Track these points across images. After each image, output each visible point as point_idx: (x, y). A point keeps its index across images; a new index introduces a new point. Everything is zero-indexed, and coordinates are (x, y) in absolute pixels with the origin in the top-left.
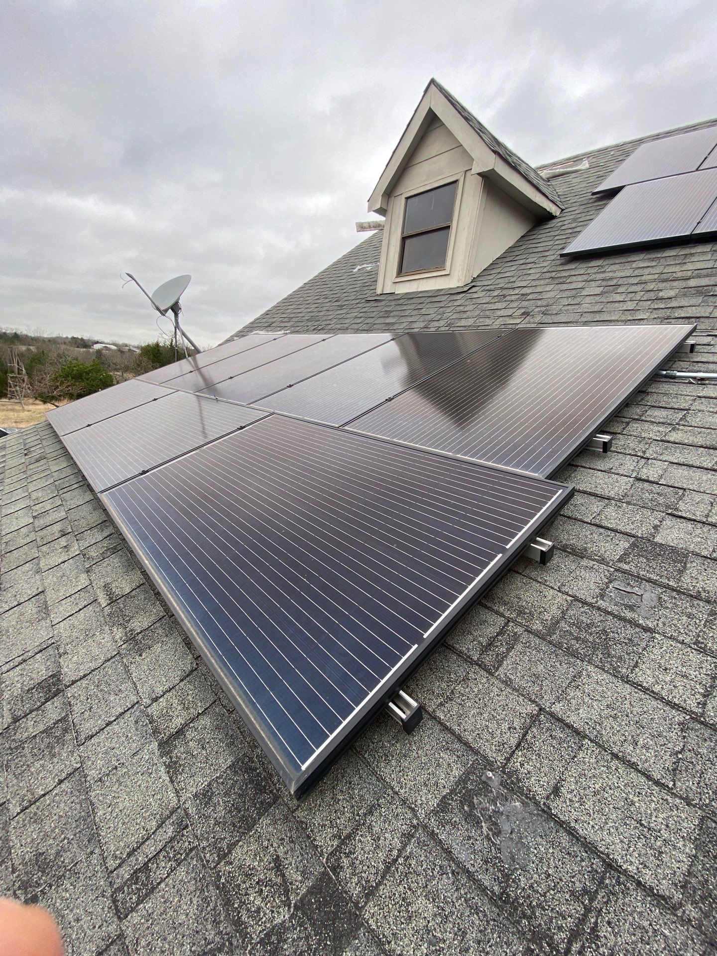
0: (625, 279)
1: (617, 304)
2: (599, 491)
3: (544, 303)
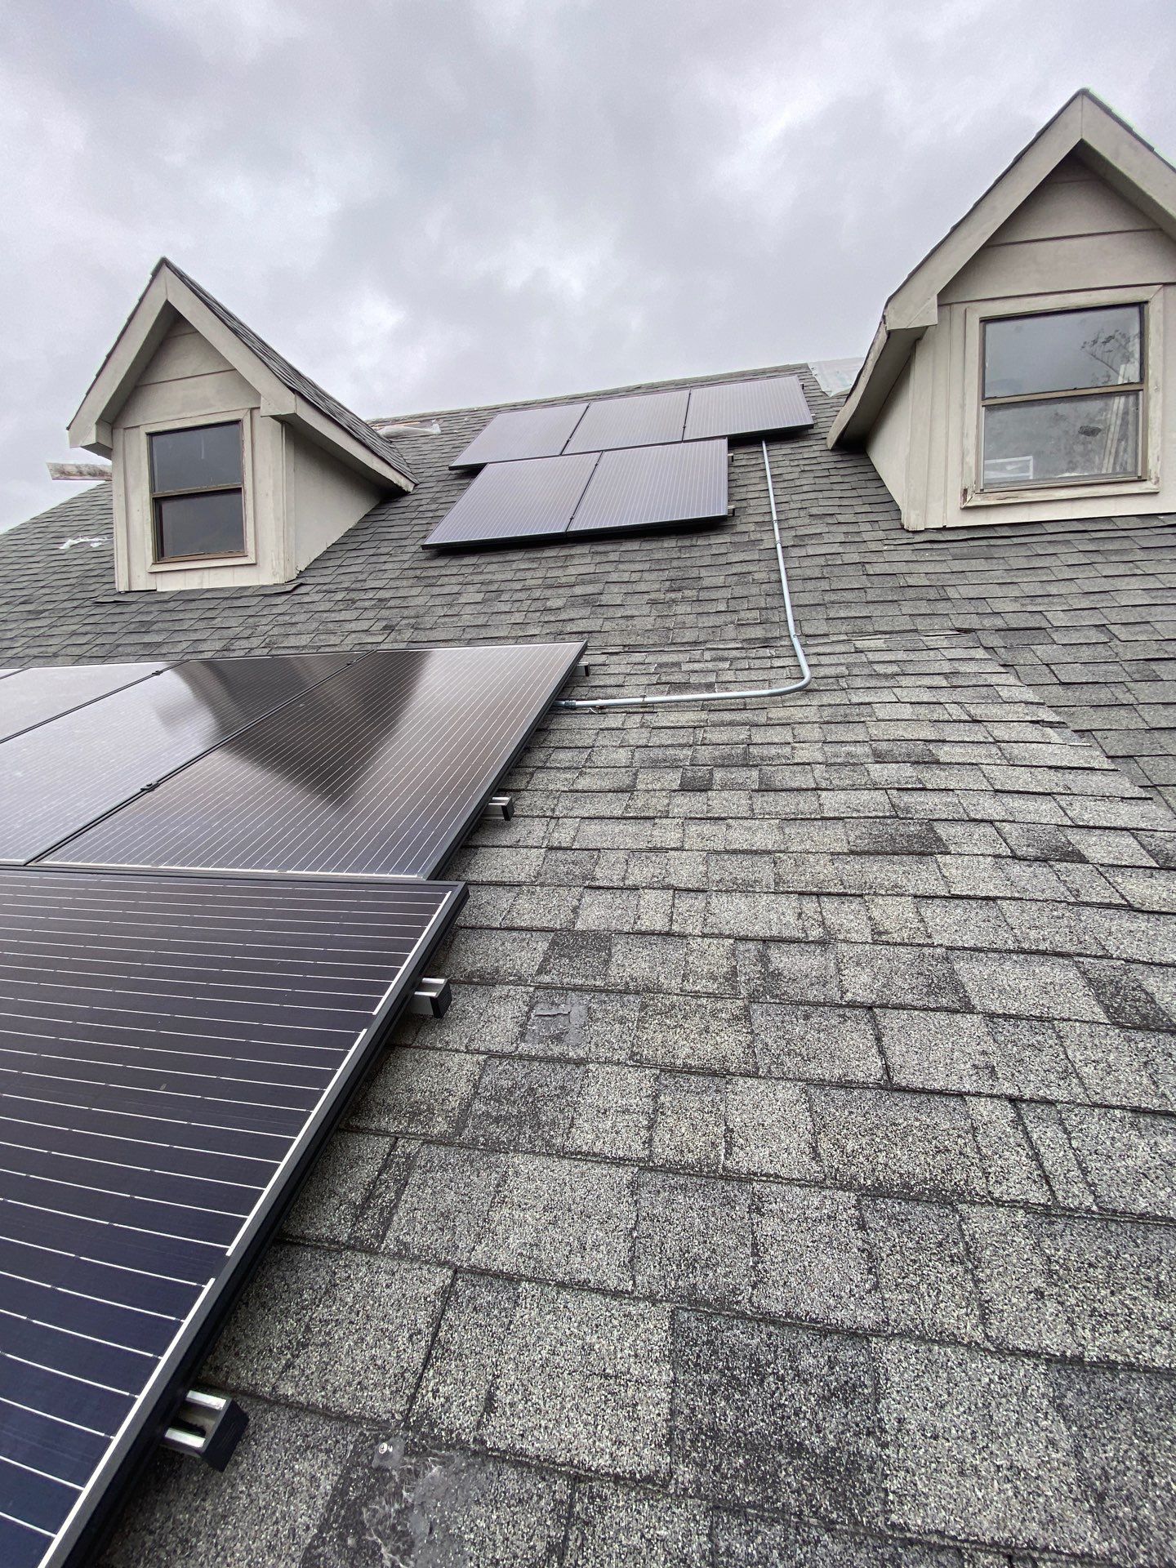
0: (508, 583)
1: (503, 616)
2: (507, 877)
3: (412, 613)
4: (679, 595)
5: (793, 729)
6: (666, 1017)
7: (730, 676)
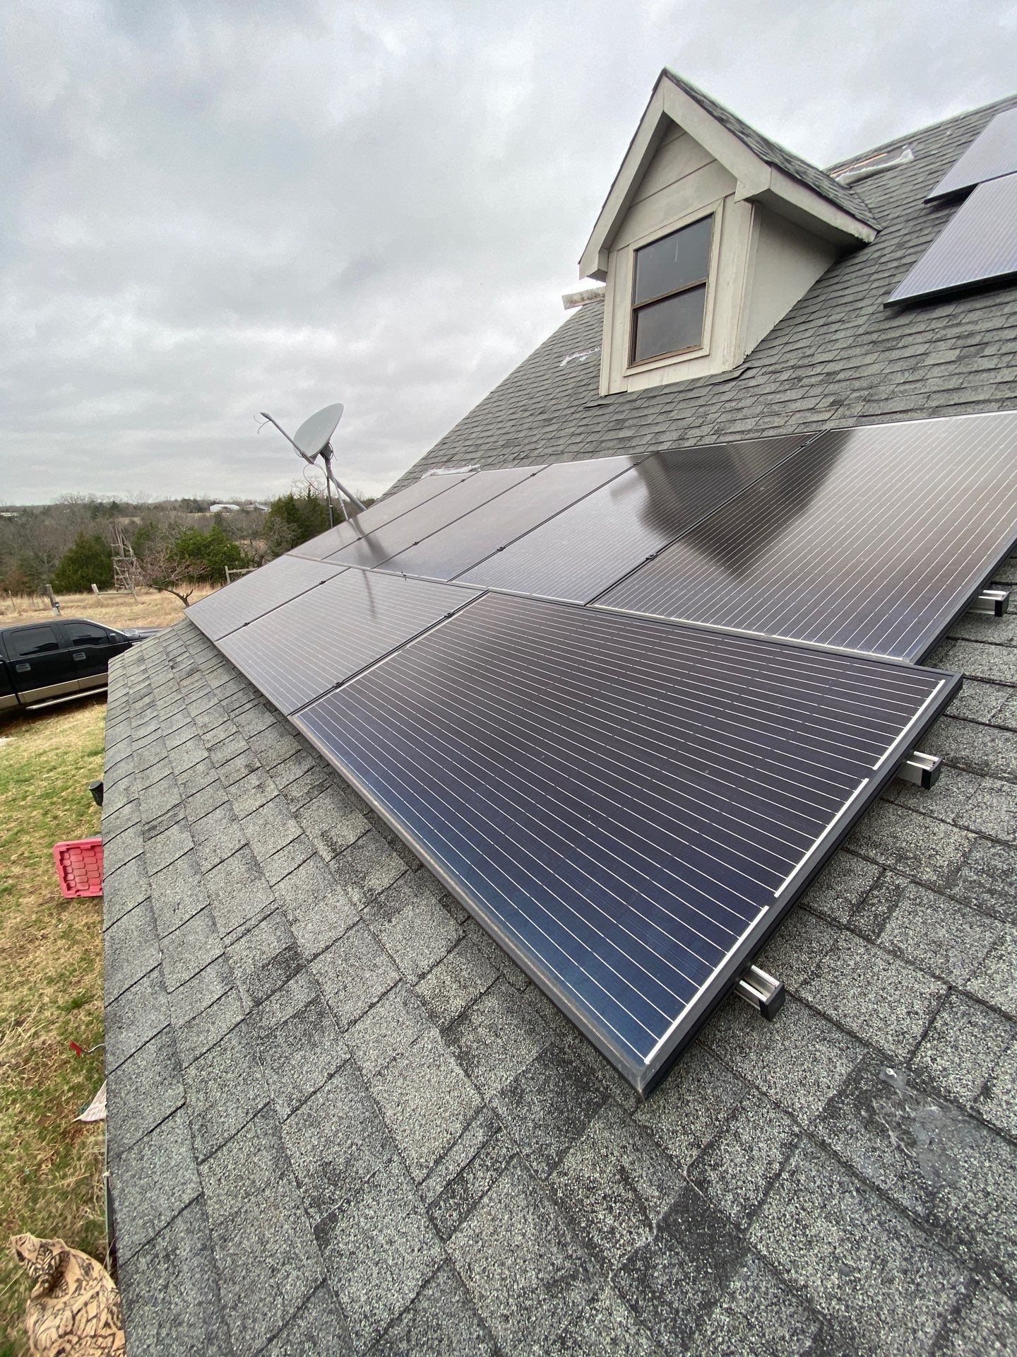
0: (994, 333)
1: (985, 375)
2: (996, 676)
3: (865, 384)
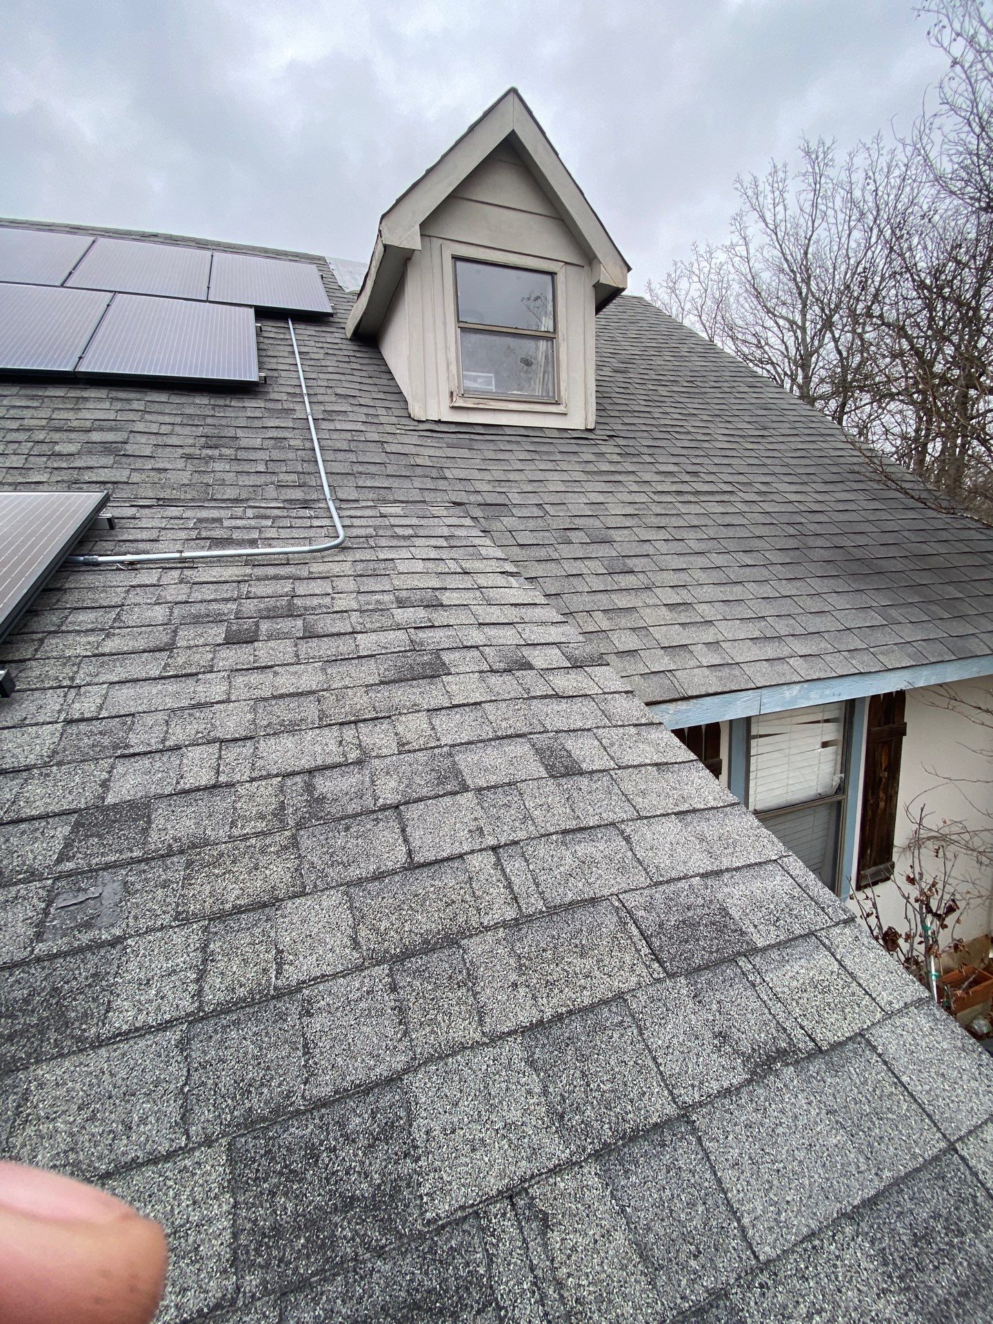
2: (8, 763)
4: (216, 452)
5: (332, 581)
6: (215, 867)
7: (272, 533)
